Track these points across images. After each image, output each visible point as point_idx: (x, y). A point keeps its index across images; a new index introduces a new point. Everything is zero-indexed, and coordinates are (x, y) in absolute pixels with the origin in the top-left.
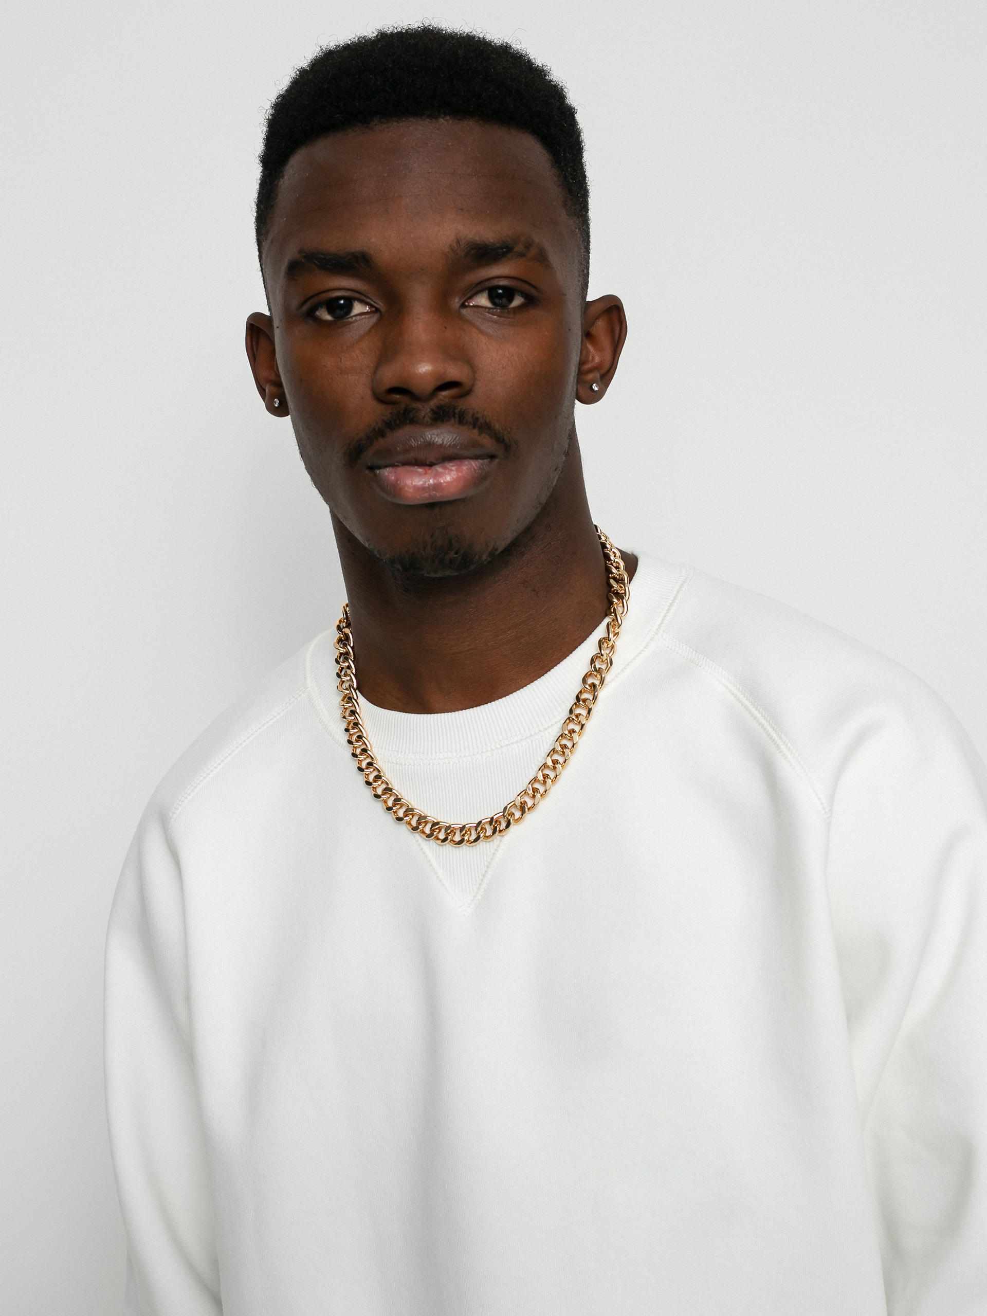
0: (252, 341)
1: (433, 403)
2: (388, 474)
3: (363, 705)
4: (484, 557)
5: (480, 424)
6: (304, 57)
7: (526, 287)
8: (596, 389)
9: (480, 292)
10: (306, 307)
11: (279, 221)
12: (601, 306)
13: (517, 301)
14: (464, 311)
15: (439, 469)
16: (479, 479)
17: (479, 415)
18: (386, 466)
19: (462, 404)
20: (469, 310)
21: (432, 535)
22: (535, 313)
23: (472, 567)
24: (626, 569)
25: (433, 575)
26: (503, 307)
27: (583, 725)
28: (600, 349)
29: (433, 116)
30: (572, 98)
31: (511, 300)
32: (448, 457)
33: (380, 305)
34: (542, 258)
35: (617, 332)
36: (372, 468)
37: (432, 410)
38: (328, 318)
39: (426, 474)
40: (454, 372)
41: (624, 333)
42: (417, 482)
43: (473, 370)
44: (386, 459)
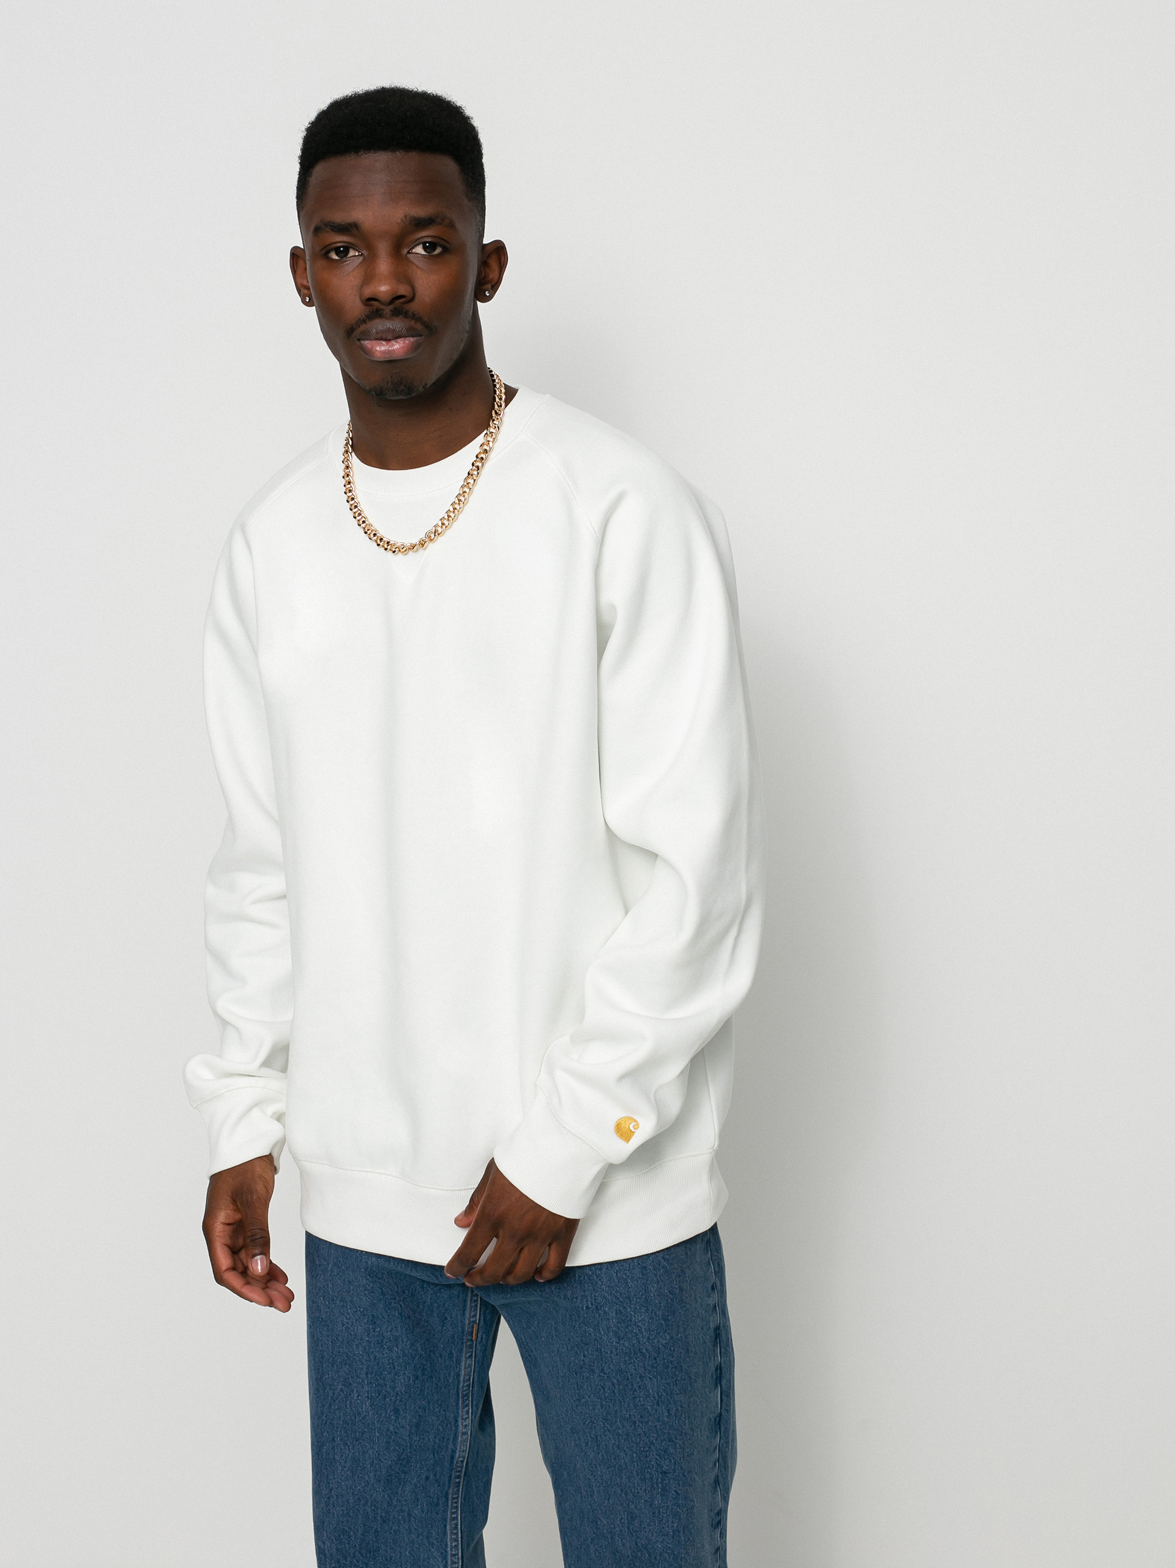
0: (293, 262)
1: (391, 307)
2: (367, 343)
3: (354, 460)
4: (420, 389)
5: (415, 317)
7: (442, 242)
8: (488, 295)
9: (418, 245)
10: (323, 252)
11: (309, 203)
12: (491, 247)
13: (438, 250)
14: (409, 255)
15: (393, 342)
16: (416, 347)
17: (416, 313)
18: (366, 340)
19: (407, 307)
20: (411, 255)
21: (392, 377)
22: (448, 258)
23: (414, 394)
24: (506, 399)
25: (392, 398)
26: (431, 253)
27: (475, 480)
28: (491, 271)
29: (393, 150)
31: (435, 250)
32: (398, 336)
33: (364, 251)
34: (451, 225)
35: (503, 260)
36: (359, 341)
37: (391, 311)
38: (336, 257)
39: (387, 344)
40: (403, 290)
41: (506, 260)
42: (380, 349)
43: (413, 288)
44: (366, 335)
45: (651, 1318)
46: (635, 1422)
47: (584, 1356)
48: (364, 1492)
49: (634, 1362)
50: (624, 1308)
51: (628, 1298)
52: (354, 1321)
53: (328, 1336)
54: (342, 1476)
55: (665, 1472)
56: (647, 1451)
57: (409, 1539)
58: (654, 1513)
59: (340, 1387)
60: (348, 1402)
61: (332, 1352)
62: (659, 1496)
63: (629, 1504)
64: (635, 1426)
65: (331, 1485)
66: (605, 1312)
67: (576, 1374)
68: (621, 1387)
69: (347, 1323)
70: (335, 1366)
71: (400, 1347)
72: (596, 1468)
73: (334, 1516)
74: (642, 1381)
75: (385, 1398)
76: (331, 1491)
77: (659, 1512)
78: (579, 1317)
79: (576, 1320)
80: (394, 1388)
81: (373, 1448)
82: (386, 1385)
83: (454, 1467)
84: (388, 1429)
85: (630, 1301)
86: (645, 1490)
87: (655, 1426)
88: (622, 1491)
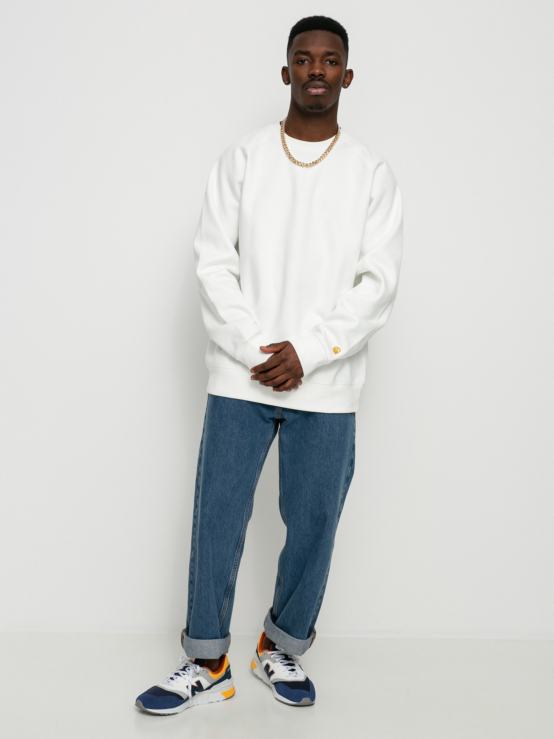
0: (283, 72)
1: (318, 78)
2: (309, 90)
6: (299, 19)
7: (336, 61)
8: (346, 86)
9: (328, 61)
10: (297, 61)
11: (293, 46)
12: (349, 71)
13: (334, 63)
15: (318, 89)
16: (325, 92)
17: (325, 81)
18: (309, 88)
19: (323, 79)
20: (326, 64)
21: (316, 101)
22: (337, 66)
26: (332, 64)
28: (348, 79)
29: (323, 30)
30: (347, 32)
31: (333, 63)
32: (320, 87)
33: (310, 61)
34: (339, 56)
35: (351, 77)
36: (306, 89)
38: (301, 63)
39: (316, 90)
40: (322, 73)
41: (353, 77)
42: (314, 91)
43: (325, 73)
44: (309, 87)
45: (340, 430)
46: (329, 467)
47: (315, 441)
48: (224, 492)
49: (332, 445)
50: (333, 424)
51: (334, 421)
52: (235, 428)
53: (223, 433)
54: (218, 485)
55: (335, 487)
56: (331, 478)
57: (233, 515)
58: (329, 502)
59: (224, 452)
60: (226, 458)
61: (224, 439)
62: (332, 495)
63: (320, 498)
64: (328, 469)
65: (214, 489)
66: (326, 425)
67: (311, 449)
68: (326, 454)
69: (232, 428)
70: (224, 444)
71: (249, 439)
72: (310, 485)
73: (212, 500)
74: (334, 452)
75: (239, 457)
76: (213, 490)
77: (331, 501)
78: (316, 425)
79: (315, 427)
80: (243, 454)
81: (231, 476)
82: (241, 452)
83: (251, 491)
84: (238, 470)
85: (335, 422)
86: (328, 493)
87: (335, 469)
88: (319, 493)
